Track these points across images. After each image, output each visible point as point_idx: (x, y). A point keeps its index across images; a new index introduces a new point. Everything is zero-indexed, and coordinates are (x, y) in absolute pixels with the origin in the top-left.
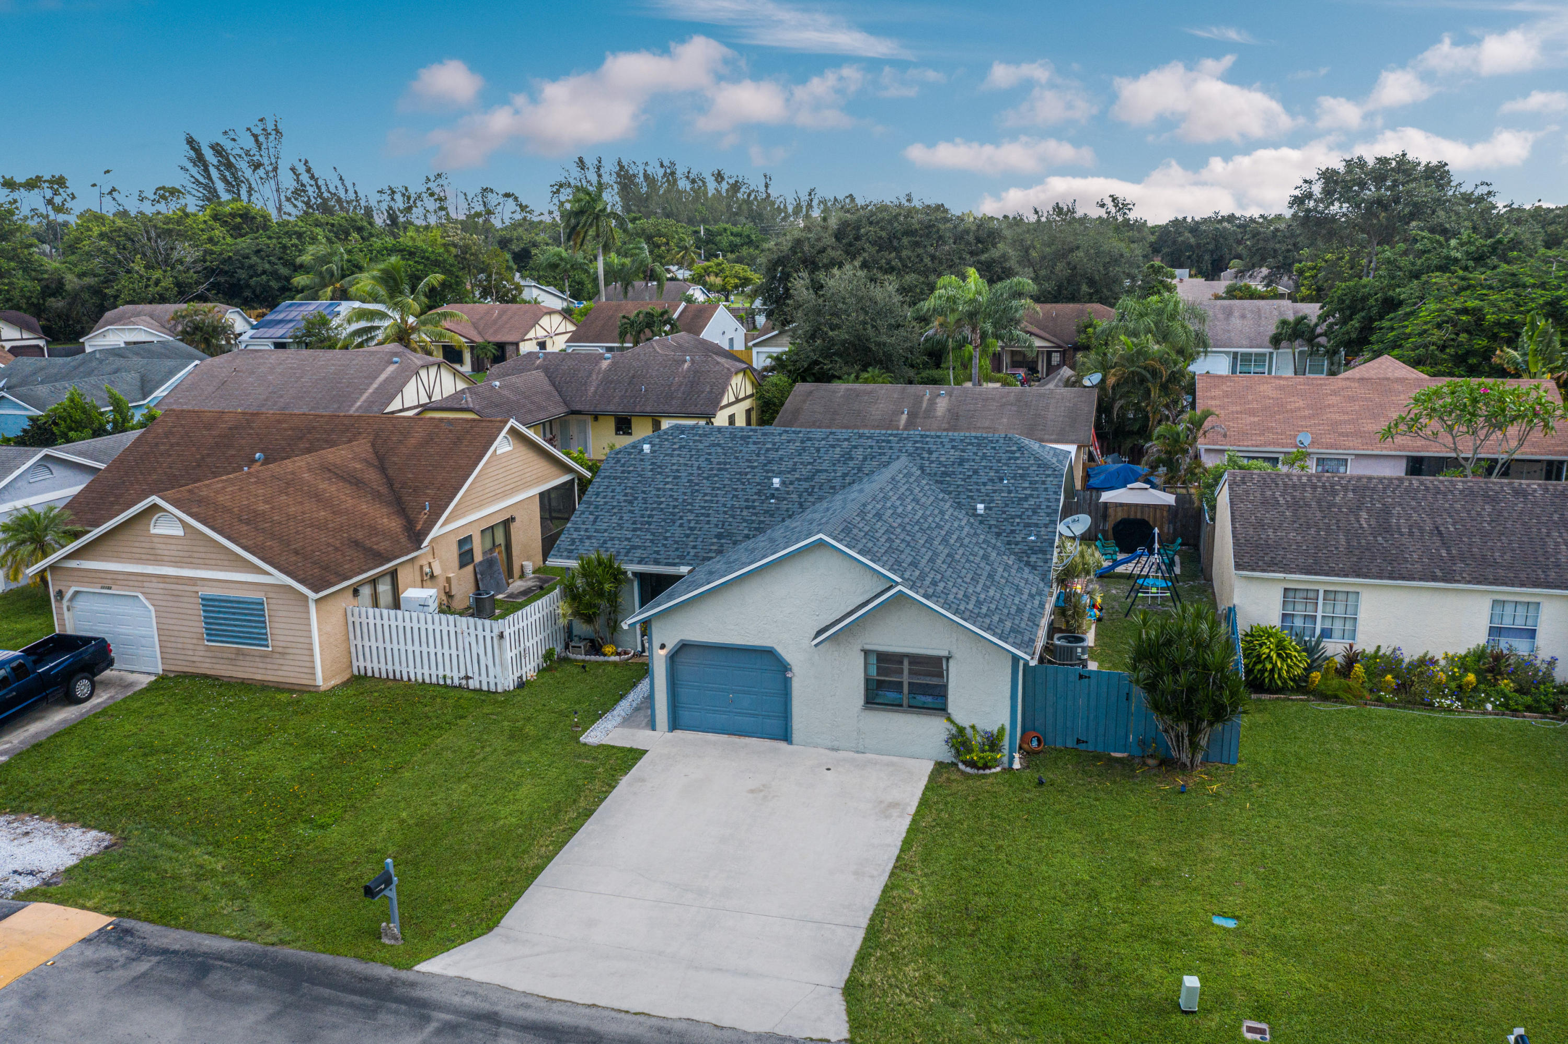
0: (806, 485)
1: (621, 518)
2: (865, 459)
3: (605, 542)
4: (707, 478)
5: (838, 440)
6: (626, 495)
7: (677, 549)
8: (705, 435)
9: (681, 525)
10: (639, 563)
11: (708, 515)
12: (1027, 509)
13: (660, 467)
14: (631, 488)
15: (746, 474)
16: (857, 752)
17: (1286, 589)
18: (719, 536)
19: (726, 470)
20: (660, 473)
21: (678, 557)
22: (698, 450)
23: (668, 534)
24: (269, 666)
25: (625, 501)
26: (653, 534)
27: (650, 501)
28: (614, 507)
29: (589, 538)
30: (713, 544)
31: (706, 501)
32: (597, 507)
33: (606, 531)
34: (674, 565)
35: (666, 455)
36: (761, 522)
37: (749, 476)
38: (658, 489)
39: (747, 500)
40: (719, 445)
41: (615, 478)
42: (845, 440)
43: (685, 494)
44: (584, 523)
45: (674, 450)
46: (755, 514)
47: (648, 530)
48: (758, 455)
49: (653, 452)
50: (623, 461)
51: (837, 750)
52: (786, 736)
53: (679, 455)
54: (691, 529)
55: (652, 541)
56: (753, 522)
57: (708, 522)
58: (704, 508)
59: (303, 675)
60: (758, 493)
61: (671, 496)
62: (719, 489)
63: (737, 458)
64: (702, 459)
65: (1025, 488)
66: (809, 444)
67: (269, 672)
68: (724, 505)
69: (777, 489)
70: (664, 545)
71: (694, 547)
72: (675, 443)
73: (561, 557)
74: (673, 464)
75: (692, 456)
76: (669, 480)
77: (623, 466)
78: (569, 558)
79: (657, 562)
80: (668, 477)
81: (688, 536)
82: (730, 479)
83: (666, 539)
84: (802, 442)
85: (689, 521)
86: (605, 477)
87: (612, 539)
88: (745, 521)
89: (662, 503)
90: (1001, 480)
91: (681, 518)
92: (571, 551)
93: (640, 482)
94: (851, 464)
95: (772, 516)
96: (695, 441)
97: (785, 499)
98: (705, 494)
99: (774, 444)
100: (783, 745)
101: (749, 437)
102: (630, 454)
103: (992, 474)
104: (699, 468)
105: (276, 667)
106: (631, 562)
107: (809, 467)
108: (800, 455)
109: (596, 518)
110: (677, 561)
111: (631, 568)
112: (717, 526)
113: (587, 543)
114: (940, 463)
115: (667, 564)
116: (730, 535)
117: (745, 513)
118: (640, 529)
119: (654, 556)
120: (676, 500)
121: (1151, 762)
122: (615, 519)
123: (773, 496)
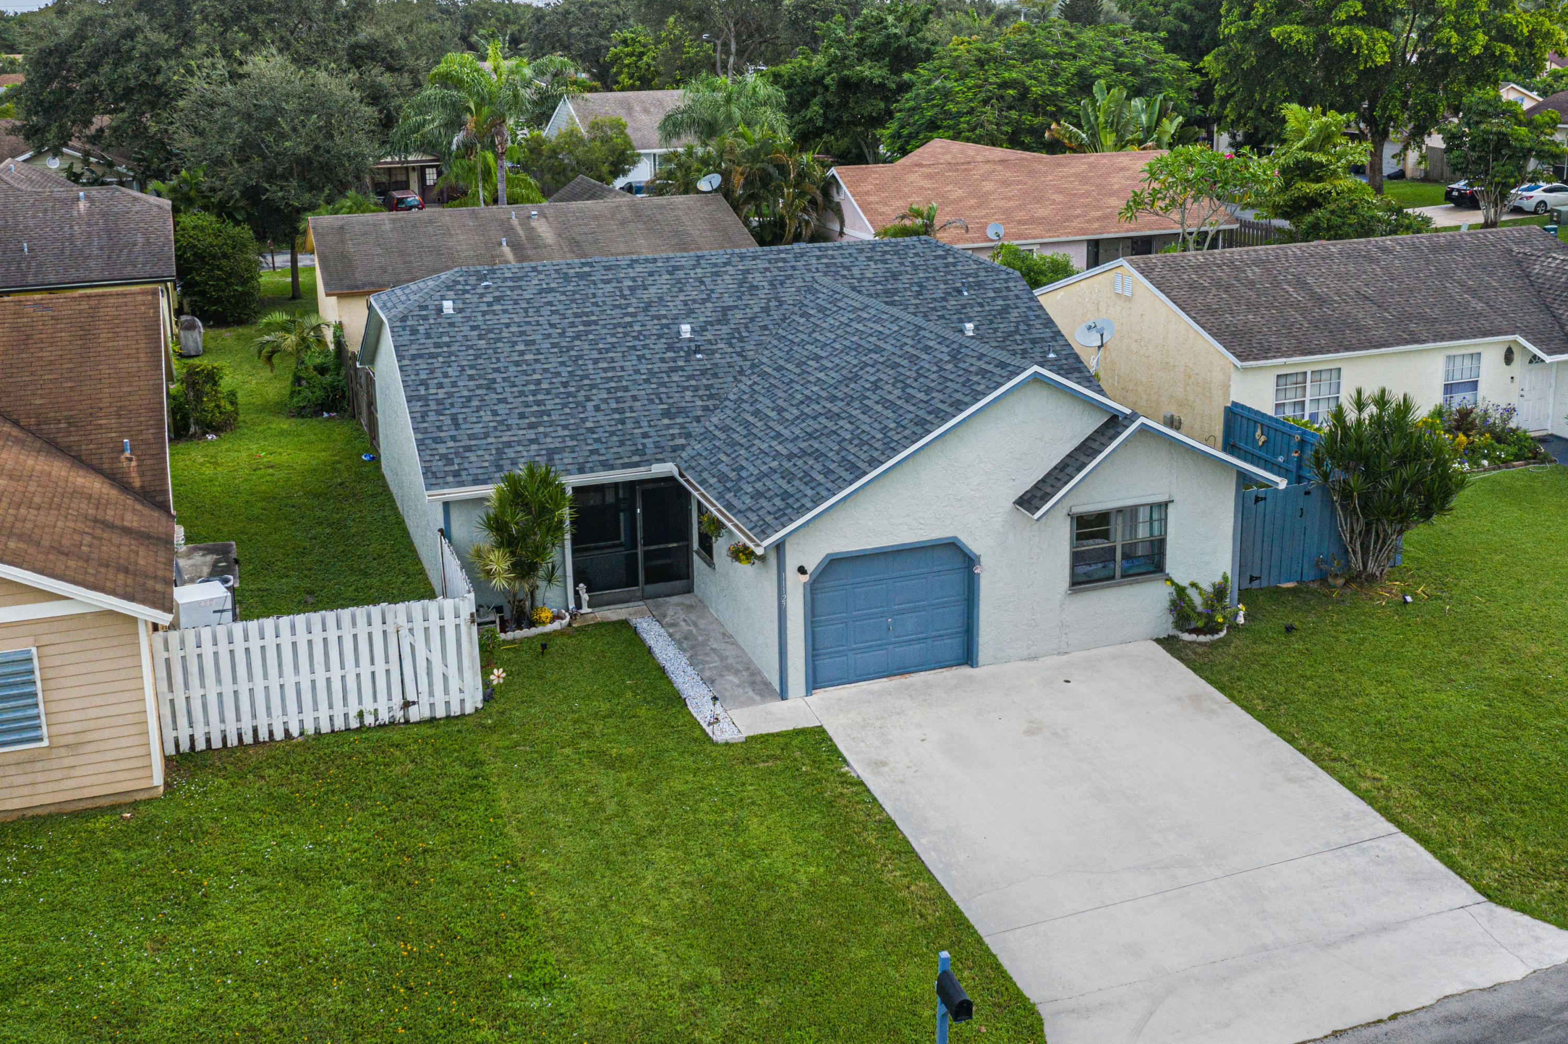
0: (725, 329)
1: (495, 413)
2: (772, 285)
3: (500, 452)
4: (578, 337)
5: (716, 265)
6: (471, 378)
7: (622, 443)
8: (520, 279)
9: (597, 408)
10: (581, 470)
11: (626, 389)
12: (1018, 323)
13: (490, 331)
14: (472, 367)
15: (630, 324)
16: (1059, 654)
17: (1278, 376)
18: (666, 414)
19: (595, 323)
20: (499, 340)
21: (635, 452)
22: (528, 301)
23: (589, 424)
24: (40, 777)
25: (479, 387)
26: (565, 427)
27: (519, 381)
28: (469, 399)
29: (468, 449)
30: (668, 427)
31: (605, 370)
32: (439, 402)
33: (487, 435)
34: (636, 465)
35: (484, 313)
36: (708, 387)
37: (637, 328)
38: (517, 364)
39: (663, 360)
40: (552, 290)
41: (432, 356)
42: (726, 264)
43: (563, 364)
44: (439, 428)
45: (490, 304)
46: (692, 377)
47: (552, 423)
48: (623, 296)
49: (459, 311)
50: (422, 329)
51: (1035, 658)
52: (968, 657)
53: (505, 311)
54: (615, 411)
55: (573, 438)
56: (696, 389)
57: (635, 398)
58: (611, 379)
59: (121, 776)
60: (670, 348)
61: (546, 370)
62: (607, 351)
63: (596, 304)
64: (546, 311)
65: (994, 299)
66: (680, 274)
67: (41, 788)
68: (637, 372)
69: (690, 340)
70: (597, 440)
71: (645, 435)
72: (481, 296)
73: (447, 484)
74: (508, 326)
75: (526, 310)
76: (521, 347)
77: (428, 336)
78: (462, 484)
79: (610, 467)
80: (515, 343)
81: (622, 422)
82: (613, 335)
83: (591, 431)
84: (671, 273)
85: (605, 401)
86: (414, 357)
87: (509, 445)
88: (686, 388)
89: (538, 382)
90: (960, 292)
91: (588, 399)
92: (456, 474)
93: (477, 357)
94: (761, 294)
95: (715, 375)
96: (512, 289)
97: (714, 352)
98: (596, 361)
99: (634, 279)
100: (966, 670)
101: (589, 274)
102: (425, 318)
103: (942, 286)
104: (552, 326)
105: (57, 775)
106: (568, 472)
107: (709, 305)
108: (681, 290)
109: (454, 418)
110: (636, 459)
111: (571, 481)
112: (651, 401)
113: (472, 457)
114: (870, 280)
115: (625, 466)
116: (681, 411)
117: (675, 377)
118: (540, 424)
119: (595, 457)
120: (558, 374)
121: (1341, 581)
122: (486, 416)
123: (698, 350)
